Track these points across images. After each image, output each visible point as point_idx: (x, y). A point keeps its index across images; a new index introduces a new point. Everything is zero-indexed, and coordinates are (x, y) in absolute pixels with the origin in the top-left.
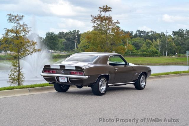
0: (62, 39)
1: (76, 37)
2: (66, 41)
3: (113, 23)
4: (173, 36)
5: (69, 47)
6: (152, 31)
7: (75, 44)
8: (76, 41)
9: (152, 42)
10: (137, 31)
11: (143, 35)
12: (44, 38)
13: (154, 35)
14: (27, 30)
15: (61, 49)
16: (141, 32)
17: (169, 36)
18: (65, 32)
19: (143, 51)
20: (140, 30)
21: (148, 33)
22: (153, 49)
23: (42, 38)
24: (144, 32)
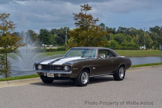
0: (54, 35)
1: (67, 33)
2: (58, 37)
3: (93, 20)
4: (150, 32)
5: (60, 42)
6: (132, 28)
7: (65, 39)
8: (66, 37)
9: (132, 37)
10: (119, 28)
11: (124, 31)
12: (39, 34)
13: (134, 31)
14: (14, 27)
15: (54, 43)
16: (123, 28)
17: (147, 32)
18: (57, 29)
19: (124, 45)
20: (122, 27)
21: (128, 29)
22: (133, 44)
23: (37, 34)
24: (126, 28)
